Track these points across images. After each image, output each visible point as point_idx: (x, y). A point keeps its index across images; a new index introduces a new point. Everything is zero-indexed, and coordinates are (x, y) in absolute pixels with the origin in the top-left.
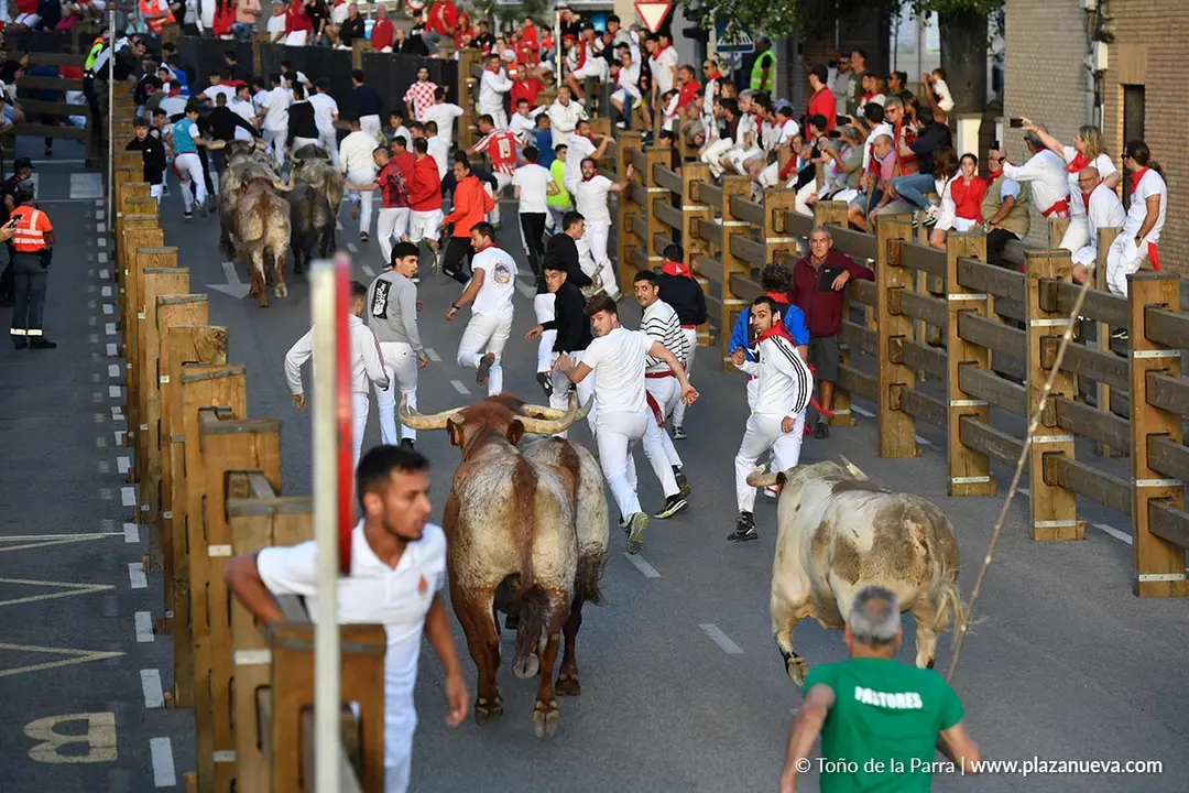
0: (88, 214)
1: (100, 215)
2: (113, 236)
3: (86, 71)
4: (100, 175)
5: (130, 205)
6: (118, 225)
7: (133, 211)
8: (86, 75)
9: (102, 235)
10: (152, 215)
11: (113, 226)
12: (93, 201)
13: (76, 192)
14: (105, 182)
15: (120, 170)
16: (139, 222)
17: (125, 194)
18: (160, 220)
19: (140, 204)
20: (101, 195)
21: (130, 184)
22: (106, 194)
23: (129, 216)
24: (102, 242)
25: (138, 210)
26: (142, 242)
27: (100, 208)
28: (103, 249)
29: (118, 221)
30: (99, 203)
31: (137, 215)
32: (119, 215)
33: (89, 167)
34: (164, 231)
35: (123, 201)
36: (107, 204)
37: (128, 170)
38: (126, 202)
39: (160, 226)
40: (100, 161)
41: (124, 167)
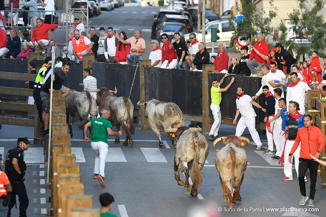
0: (34, 173)
1: (42, 173)
2: (50, 187)
3: (36, 84)
4: (42, 149)
5: (62, 169)
6: (54, 180)
7: (64, 172)
8: (35, 86)
9: (43, 186)
10: (76, 175)
11: (50, 181)
12: (38, 165)
13: (29, 159)
14: (46, 153)
15: (57, 146)
16: (68, 179)
17: (59, 161)
18: (81, 177)
19: (69, 168)
20: (43, 162)
21: (63, 155)
22: (46, 160)
23: (63, 175)
24: (43, 191)
25: (67, 171)
26: (71, 191)
27: (42, 169)
28: (43, 196)
29: (54, 178)
30: (42, 166)
31: (67, 175)
32: (55, 174)
33: (36, 143)
34: (84, 185)
35: (58, 166)
36: (47, 167)
37: (61, 146)
38: (60, 166)
39: (81, 181)
40: (43, 140)
41: (58, 144)
